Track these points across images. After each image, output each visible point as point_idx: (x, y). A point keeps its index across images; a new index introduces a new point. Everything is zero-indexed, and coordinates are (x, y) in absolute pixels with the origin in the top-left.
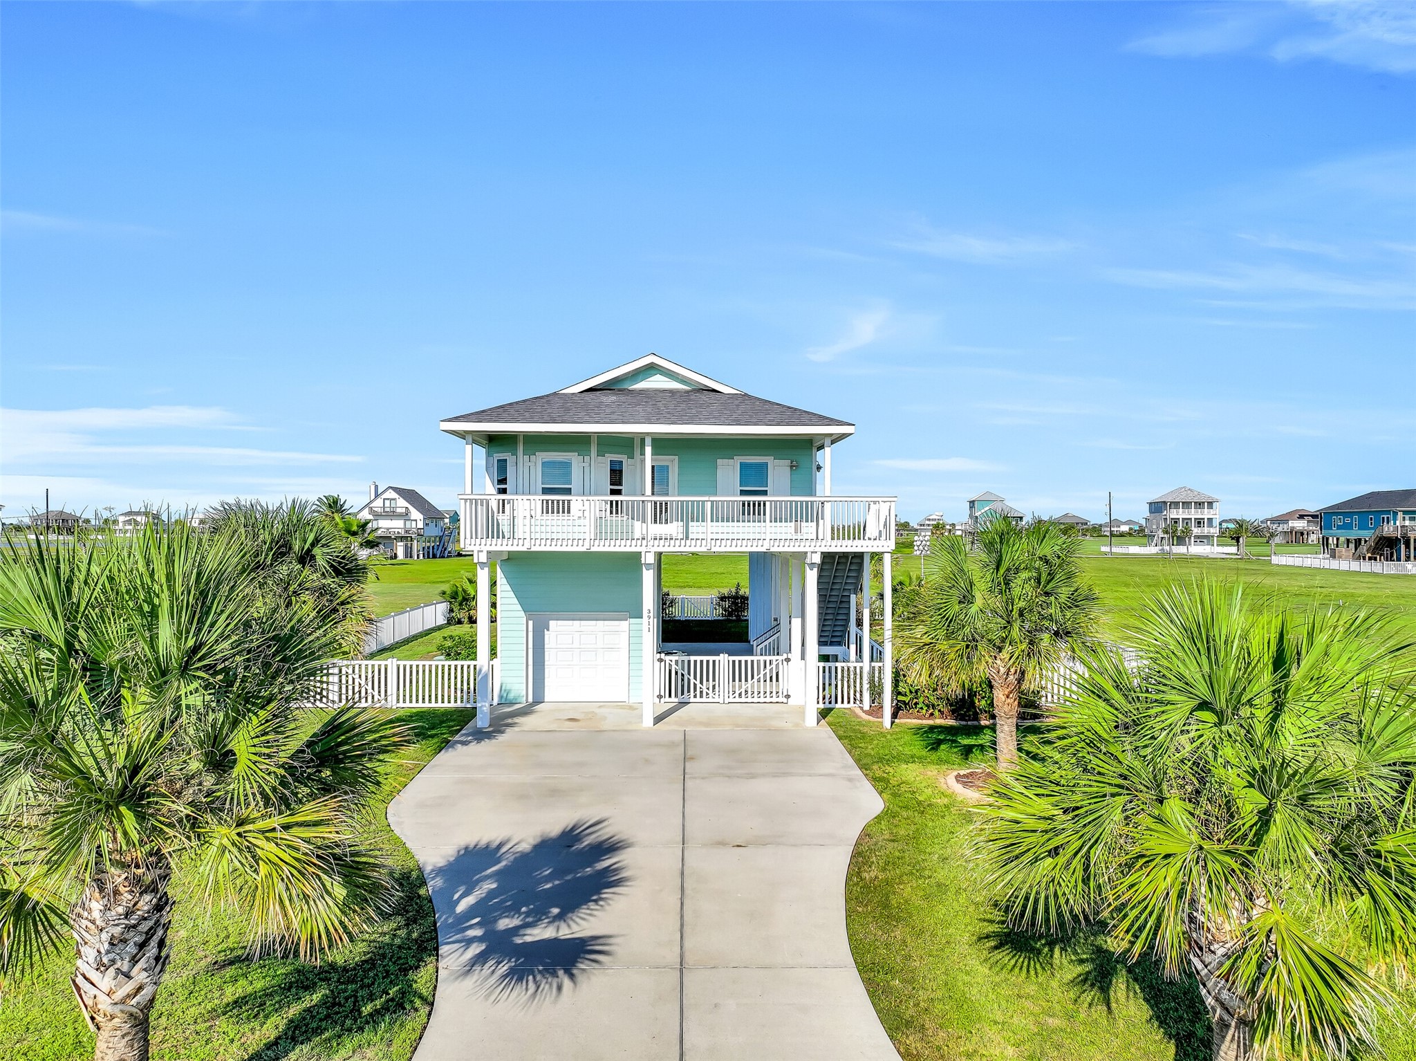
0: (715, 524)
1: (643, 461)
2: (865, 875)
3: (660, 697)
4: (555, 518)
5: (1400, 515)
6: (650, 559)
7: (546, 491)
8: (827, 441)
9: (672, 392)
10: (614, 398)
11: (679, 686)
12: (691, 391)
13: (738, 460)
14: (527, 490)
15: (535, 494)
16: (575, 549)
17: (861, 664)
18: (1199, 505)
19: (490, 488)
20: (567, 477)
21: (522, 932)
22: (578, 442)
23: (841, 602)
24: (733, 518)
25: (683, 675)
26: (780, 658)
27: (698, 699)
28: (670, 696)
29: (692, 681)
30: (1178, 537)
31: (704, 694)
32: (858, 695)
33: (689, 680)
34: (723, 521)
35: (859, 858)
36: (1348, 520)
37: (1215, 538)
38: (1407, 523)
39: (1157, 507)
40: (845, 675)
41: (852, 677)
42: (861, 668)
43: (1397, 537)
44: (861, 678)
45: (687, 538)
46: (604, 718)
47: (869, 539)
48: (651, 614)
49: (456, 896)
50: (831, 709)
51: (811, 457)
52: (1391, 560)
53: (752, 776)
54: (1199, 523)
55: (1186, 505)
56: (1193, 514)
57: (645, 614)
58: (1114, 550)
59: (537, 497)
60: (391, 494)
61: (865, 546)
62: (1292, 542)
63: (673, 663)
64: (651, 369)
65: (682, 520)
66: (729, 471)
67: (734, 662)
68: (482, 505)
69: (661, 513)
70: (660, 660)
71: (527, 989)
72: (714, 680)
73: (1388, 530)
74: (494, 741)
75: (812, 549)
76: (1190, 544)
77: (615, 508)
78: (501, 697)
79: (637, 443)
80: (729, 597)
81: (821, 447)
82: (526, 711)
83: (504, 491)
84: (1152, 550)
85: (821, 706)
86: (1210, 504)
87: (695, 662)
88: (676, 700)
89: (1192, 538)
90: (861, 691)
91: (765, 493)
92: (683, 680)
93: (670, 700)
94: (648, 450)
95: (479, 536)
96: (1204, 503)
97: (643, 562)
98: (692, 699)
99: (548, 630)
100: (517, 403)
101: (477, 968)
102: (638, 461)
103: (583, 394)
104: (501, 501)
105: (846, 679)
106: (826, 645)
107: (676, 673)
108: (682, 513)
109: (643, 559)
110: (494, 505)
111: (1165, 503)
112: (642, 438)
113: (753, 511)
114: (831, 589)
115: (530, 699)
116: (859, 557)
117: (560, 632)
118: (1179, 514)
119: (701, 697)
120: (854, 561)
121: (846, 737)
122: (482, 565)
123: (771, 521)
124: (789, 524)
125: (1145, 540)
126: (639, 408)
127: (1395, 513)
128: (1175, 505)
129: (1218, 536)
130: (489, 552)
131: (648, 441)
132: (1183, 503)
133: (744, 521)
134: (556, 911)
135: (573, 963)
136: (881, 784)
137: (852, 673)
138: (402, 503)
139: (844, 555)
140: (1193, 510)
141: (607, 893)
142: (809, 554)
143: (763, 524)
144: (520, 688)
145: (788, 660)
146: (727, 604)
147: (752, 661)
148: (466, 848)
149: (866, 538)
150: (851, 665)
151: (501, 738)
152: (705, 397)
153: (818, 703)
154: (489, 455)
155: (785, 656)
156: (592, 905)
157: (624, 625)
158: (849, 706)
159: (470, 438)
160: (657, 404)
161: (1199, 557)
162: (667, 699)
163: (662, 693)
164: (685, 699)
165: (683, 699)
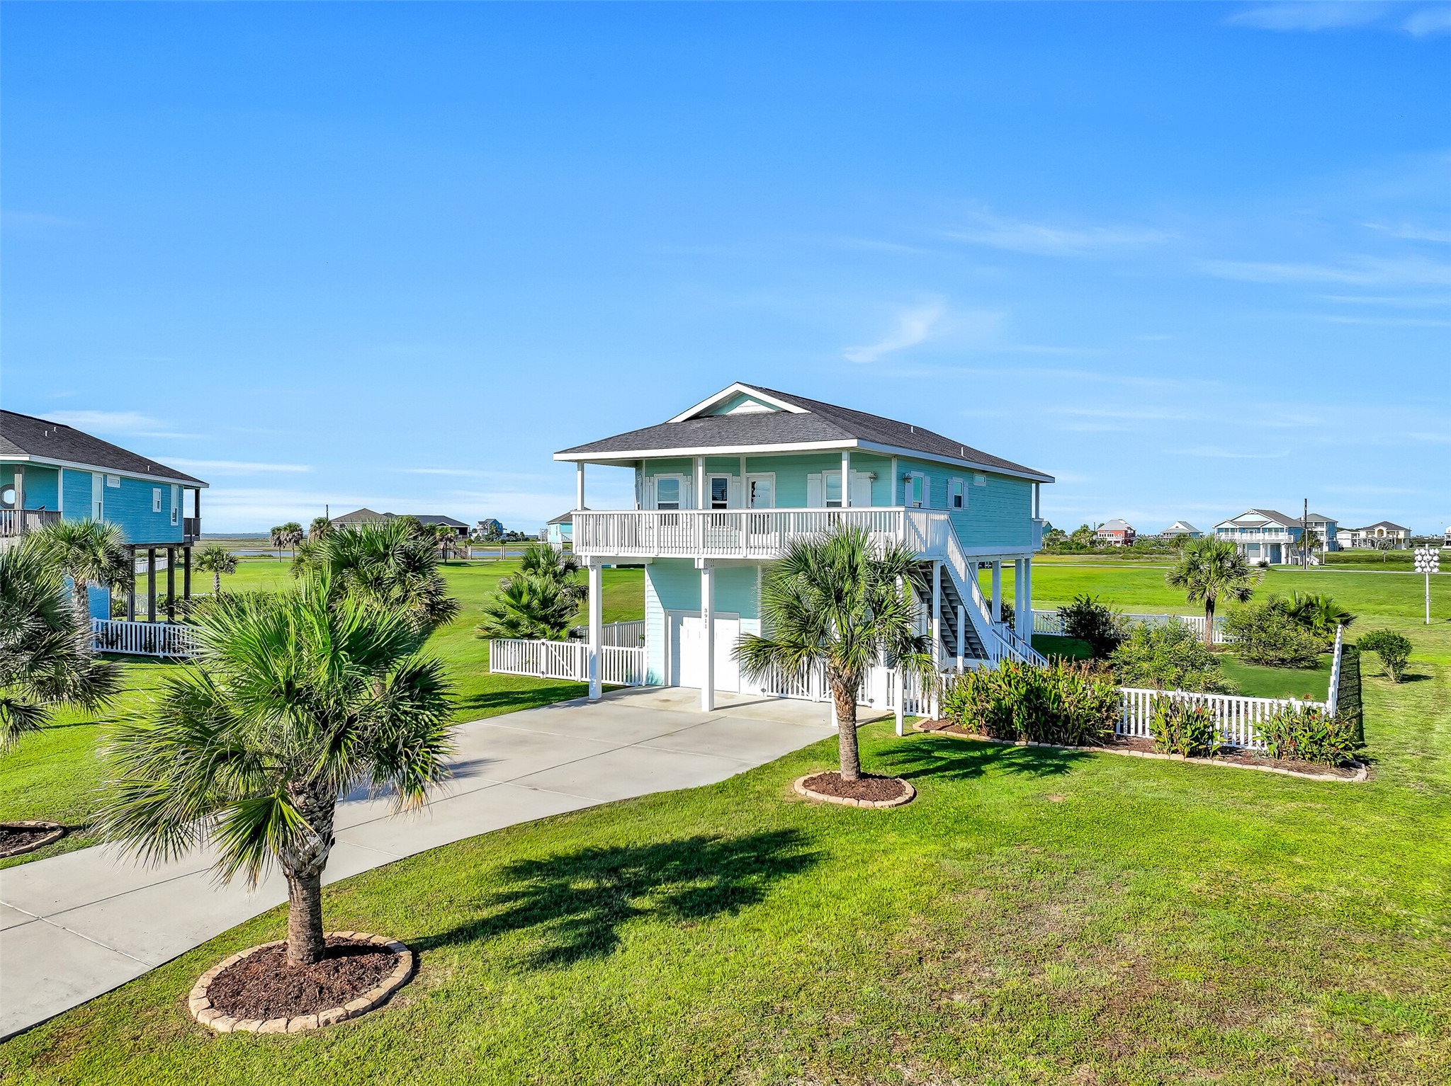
3: (764, 690)
6: (700, 565)
7: (661, 506)
10: (701, 424)
12: (777, 413)
13: (825, 474)
14: (651, 506)
15: (654, 509)
20: (676, 496)
22: (681, 464)
27: (795, 696)
28: (772, 691)
31: (800, 691)
48: (708, 613)
57: (703, 612)
59: (654, 512)
66: (816, 485)
78: (648, 679)
88: (777, 695)
93: (772, 694)
98: (790, 695)
99: (682, 625)
115: (668, 683)
117: (690, 627)
119: (797, 693)
122: (591, 567)
144: (659, 673)
157: (735, 624)
162: (770, 693)
163: (766, 688)
164: (784, 695)
165: (782, 695)
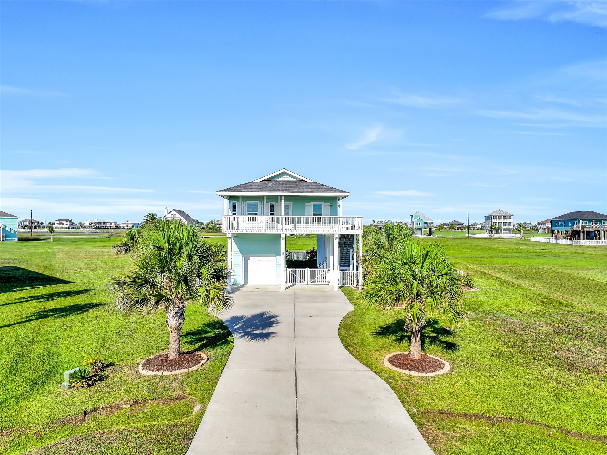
0: (304, 225)
1: (281, 204)
2: (345, 322)
3: (286, 282)
4: (251, 223)
5: (581, 221)
6: (283, 236)
7: (249, 214)
8: (341, 198)
9: (290, 181)
10: (271, 183)
11: (293, 280)
12: (297, 181)
13: (313, 203)
14: (243, 214)
15: (246, 215)
16: (259, 233)
17: (353, 272)
18: (505, 217)
19: (230, 213)
20: (256, 209)
21: (253, 331)
22: (260, 198)
23: (347, 251)
24: (310, 223)
25: (294, 275)
26: (326, 269)
28: (290, 282)
29: (297, 277)
30: (497, 230)
32: (352, 282)
33: (296, 277)
34: (307, 224)
35: (344, 319)
36: (562, 223)
37: (512, 231)
38: (584, 224)
39: (488, 218)
40: (348, 275)
41: (350, 276)
42: (353, 273)
43: (580, 230)
44: (353, 276)
45: (296, 229)
46: (269, 288)
47: (356, 230)
48: (284, 254)
49: (234, 326)
50: (343, 286)
51: (337, 203)
52: (577, 239)
53: (316, 302)
54: (505, 224)
55: (500, 217)
56: (503, 221)
57: (282, 254)
58: (470, 235)
60: (175, 212)
61: (355, 232)
62: (547, 232)
63: (291, 271)
64: (284, 174)
65: (294, 224)
66: (309, 207)
67: (311, 271)
68: (228, 218)
69: (287, 221)
70: (286, 270)
71: (257, 340)
72: (304, 278)
73: (576, 227)
74: (234, 294)
75: (336, 233)
76: (501, 233)
77: (272, 220)
78: (235, 282)
79: (279, 198)
80: (310, 252)
81: (339, 200)
82: (242, 287)
83: (234, 214)
84: (486, 235)
85: (340, 285)
86: (510, 217)
87: (298, 270)
88: (292, 283)
89: (503, 231)
90: (353, 281)
91: (321, 215)
92: (294, 277)
93: (290, 283)
94: (283, 201)
95: (227, 229)
96: (507, 216)
97: (281, 237)
98: (297, 283)
99: (249, 260)
100: (240, 185)
101: (243, 337)
102: (279, 204)
103: (261, 182)
104: (234, 218)
105: (348, 277)
106: (343, 266)
107: (292, 275)
108: (294, 221)
109: (281, 236)
110: (231, 218)
111: (491, 216)
112: (281, 197)
113: (316, 221)
114: (344, 247)
115: (243, 283)
116: (352, 236)
117: (253, 261)
118: (498, 221)
119: (300, 282)
120: (351, 237)
121: (346, 293)
122: (229, 238)
123: (323, 224)
124: (328, 225)
125: (484, 231)
126: (280, 187)
127: (579, 221)
128: (495, 217)
129: (513, 230)
130: (231, 234)
131: (283, 198)
132: (499, 216)
133: (314, 224)
134: (261, 328)
135: (268, 337)
136: (354, 304)
137: (350, 274)
138: (178, 216)
139: (348, 235)
140: (503, 219)
141: (274, 325)
142: (335, 235)
143: (320, 225)
144: (240, 279)
145: (329, 270)
146: (310, 255)
147: (317, 271)
148: (233, 317)
149: (355, 229)
150: (350, 272)
151: (236, 293)
152: (302, 183)
153: (339, 284)
154: (230, 202)
155: (328, 269)
156: (270, 327)
157: (274, 258)
158: (349, 285)
159: (225, 197)
160: (286, 185)
161: (504, 238)
163: (287, 281)
164: (295, 283)
165: (294, 283)
